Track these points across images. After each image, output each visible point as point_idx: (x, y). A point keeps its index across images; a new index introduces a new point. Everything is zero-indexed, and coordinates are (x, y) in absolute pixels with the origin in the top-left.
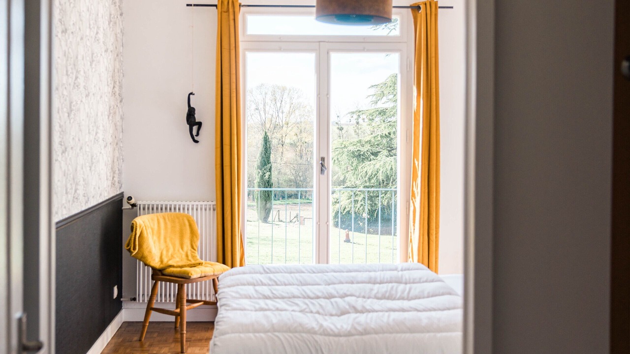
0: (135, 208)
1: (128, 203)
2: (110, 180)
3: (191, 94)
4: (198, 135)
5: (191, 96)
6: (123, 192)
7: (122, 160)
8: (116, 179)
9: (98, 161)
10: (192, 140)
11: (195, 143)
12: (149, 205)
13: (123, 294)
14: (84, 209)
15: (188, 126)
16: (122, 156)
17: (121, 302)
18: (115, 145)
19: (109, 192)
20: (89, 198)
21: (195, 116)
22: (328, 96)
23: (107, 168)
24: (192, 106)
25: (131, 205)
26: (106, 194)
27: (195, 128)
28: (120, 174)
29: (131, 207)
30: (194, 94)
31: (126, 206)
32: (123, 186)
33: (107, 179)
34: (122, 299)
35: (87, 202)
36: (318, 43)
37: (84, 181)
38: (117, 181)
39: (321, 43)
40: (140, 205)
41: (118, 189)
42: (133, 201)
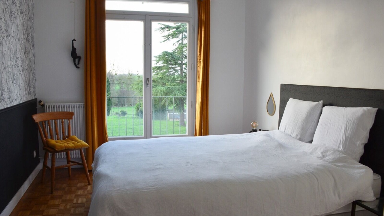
0: (44, 107)
1: (39, 104)
2: (27, 91)
3: (74, 40)
4: (79, 63)
5: (74, 41)
6: (37, 98)
7: (35, 80)
8: (32, 90)
9: (18, 79)
10: (75, 67)
11: (77, 69)
12: (52, 105)
13: (40, 155)
14: (9, 106)
15: (73, 58)
16: (35, 78)
17: (39, 159)
18: (30, 71)
19: (27, 97)
20: (12, 100)
21: (77, 52)
22: (150, 45)
23: (25, 83)
24: (74, 47)
25: (41, 105)
26: (25, 99)
27: (77, 60)
28: (34, 88)
29: (41, 106)
30: (75, 41)
31: (38, 106)
32: (36, 95)
33: (25, 90)
34: (39, 158)
35: (11, 103)
36: (145, 16)
37: (8, 89)
38: (32, 91)
39: (146, 16)
40: (46, 105)
41: (33, 97)
42: (42, 103)
